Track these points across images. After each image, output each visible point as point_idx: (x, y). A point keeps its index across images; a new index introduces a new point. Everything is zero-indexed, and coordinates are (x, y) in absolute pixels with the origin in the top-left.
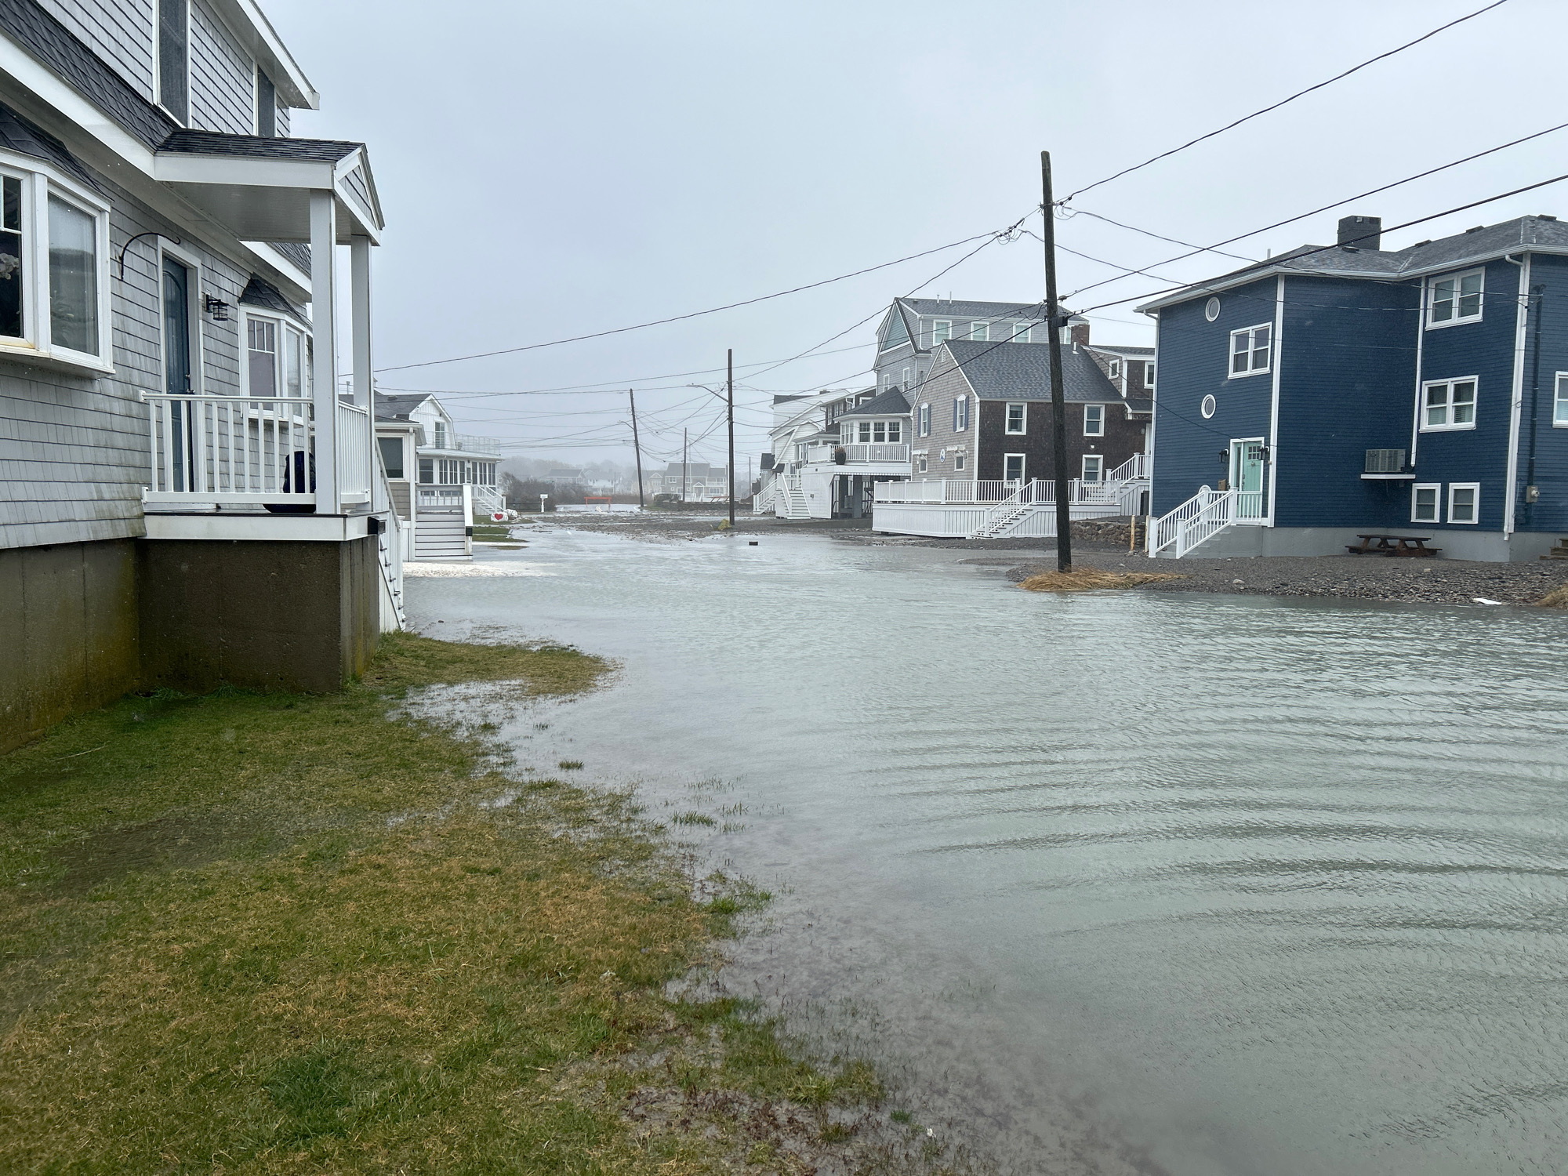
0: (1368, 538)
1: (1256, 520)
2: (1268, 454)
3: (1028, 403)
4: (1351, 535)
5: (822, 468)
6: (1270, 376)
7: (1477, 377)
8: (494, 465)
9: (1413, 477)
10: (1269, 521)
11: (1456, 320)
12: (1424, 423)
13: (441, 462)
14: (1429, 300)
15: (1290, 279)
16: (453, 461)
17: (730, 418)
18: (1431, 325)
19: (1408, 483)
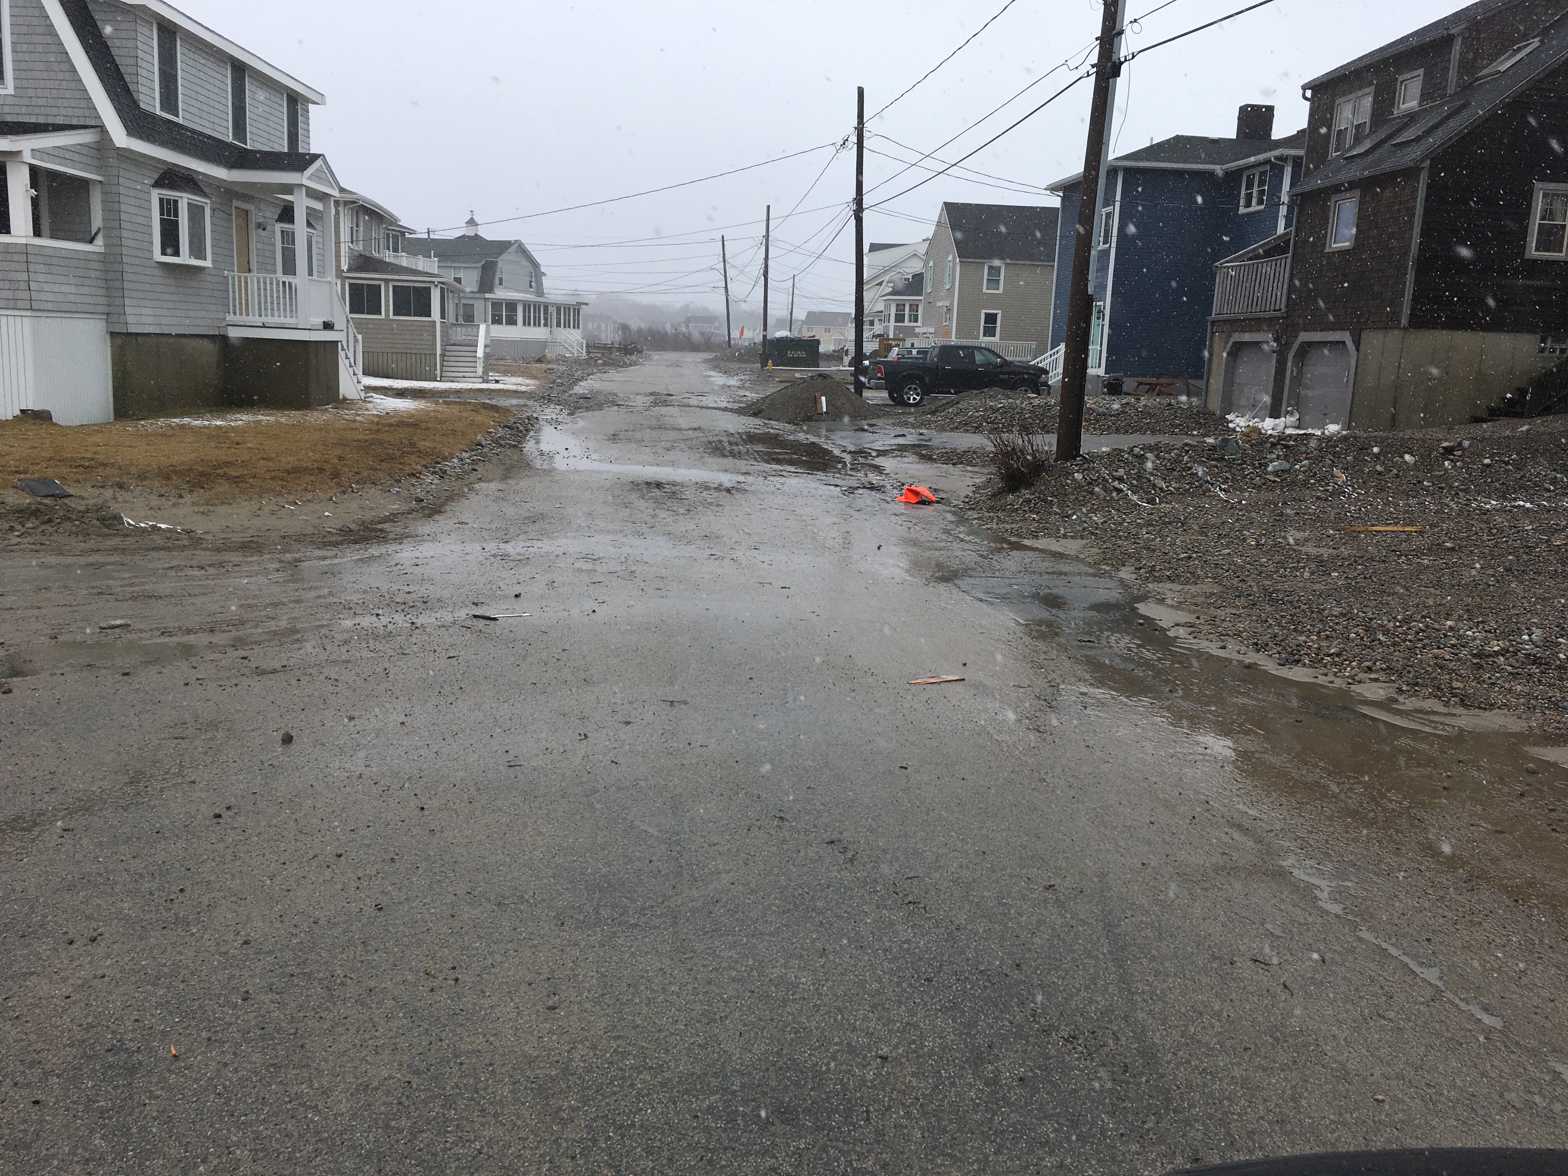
1: (1095, 370)
2: (1104, 316)
6: (1109, 251)
8: (578, 309)
10: (1101, 371)
11: (1254, 208)
13: (525, 307)
14: (1242, 189)
15: (1127, 170)
16: (537, 307)
18: (1241, 211)
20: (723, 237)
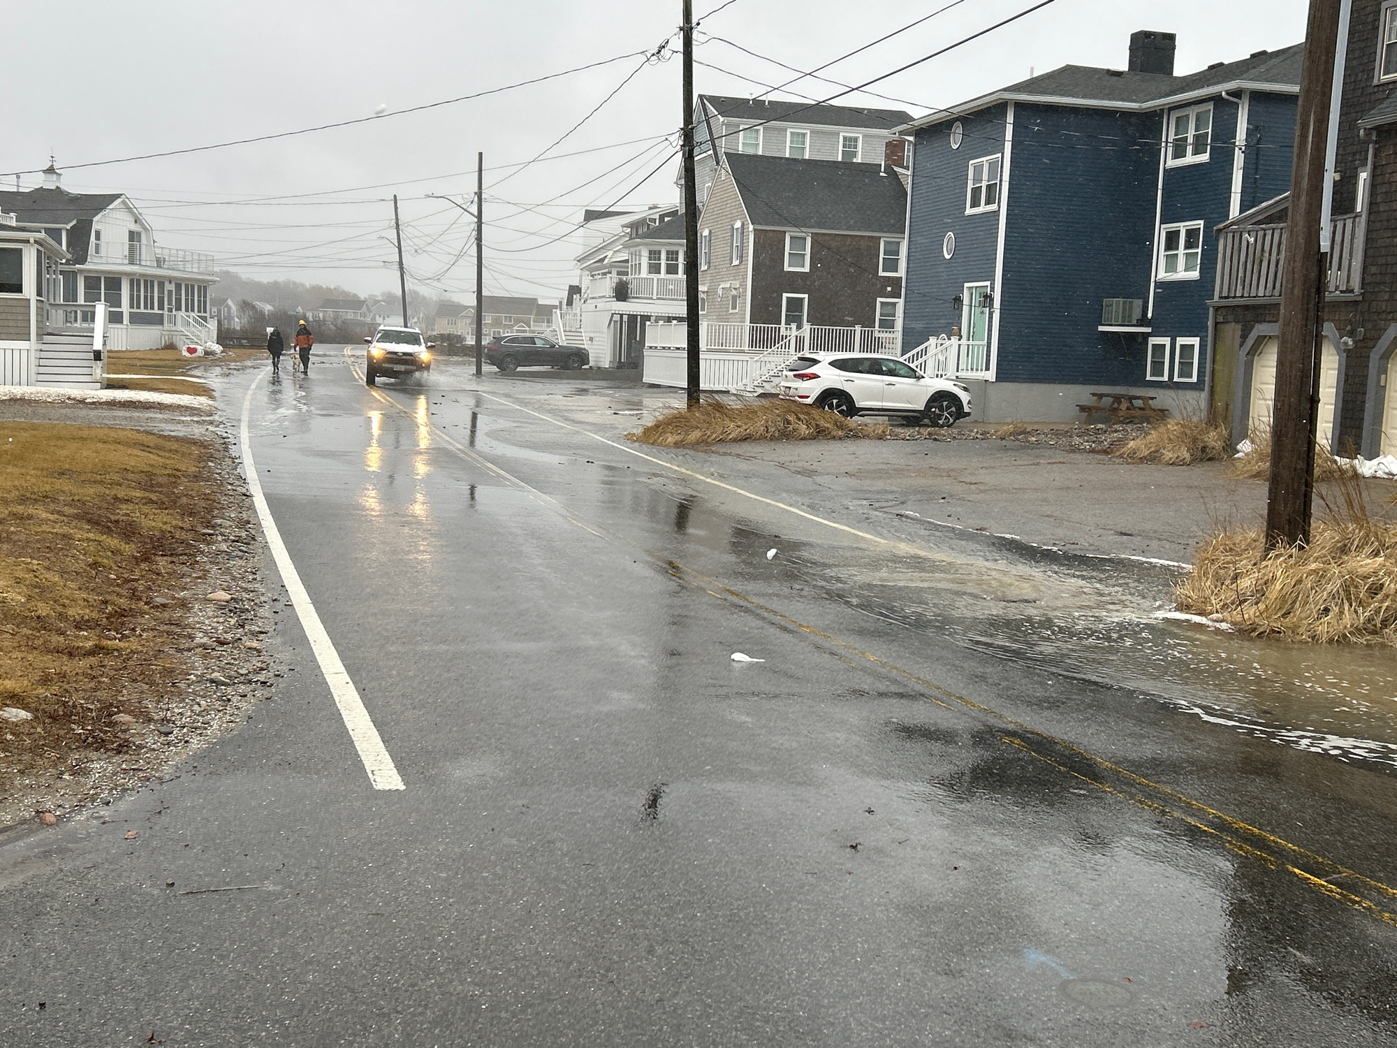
0: (1100, 396)
1: (979, 373)
2: (992, 300)
3: (812, 233)
4: (1083, 393)
5: (601, 305)
6: (996, 213)
7: (1202, 222)
8: (205, 288)
9: (1149, 330)
10: (991, 375)
11: (1190, 159)
12: (1161, 273)
13: (132, 282)
14: (1169, 134)
15: (1019, 106)
16: (149, 282)
17: (479, 239)
18: (1172, 163)
19: (1146, 336)
20: (395, 196)
